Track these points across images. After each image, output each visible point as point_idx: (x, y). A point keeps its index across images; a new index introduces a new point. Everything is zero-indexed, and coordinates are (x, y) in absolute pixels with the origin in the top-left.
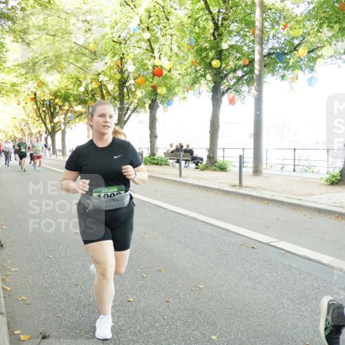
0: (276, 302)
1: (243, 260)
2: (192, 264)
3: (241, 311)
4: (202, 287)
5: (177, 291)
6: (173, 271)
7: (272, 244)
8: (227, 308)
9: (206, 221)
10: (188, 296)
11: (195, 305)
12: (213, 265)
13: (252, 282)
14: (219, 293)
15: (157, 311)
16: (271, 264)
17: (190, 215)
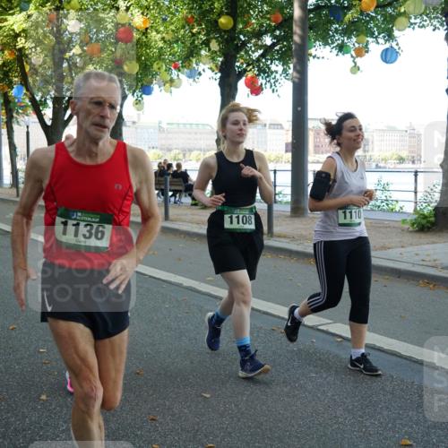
0: (326, 415)
1: (274, 353)
2: (192, 363)
3: (271, 430)
4: (208, 396)
5: (167, 403)
6: (160, 374)
7: (320, 328)
8: (250, 427)
9: (212, 293)
10: (186, 411)
11: (198, 424)
12: (225, 363)
13: (289, 387)
14: (235, 405)
15: (137, 435)
16: (320, 359)
17: (185, 284)
